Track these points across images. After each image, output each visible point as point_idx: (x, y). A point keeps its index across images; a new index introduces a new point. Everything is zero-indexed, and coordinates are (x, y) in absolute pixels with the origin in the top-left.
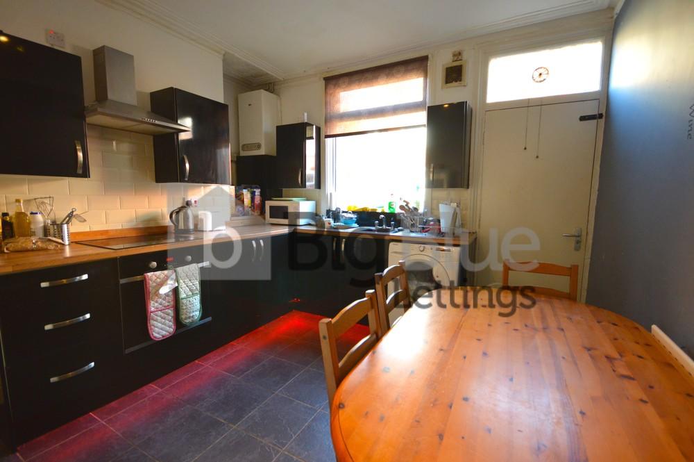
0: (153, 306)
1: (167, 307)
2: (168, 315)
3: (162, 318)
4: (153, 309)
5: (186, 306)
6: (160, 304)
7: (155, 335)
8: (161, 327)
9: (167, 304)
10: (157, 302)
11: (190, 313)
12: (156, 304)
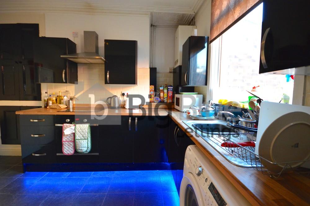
0: (64, 139)
1: (71, 141)
2: (71, 145)
3: (68, 145)
4: (64, 140)
5: (78, 143)
6: (68, 139)
7: (65, 152)
8: (68, 150)
9: (71, 140)
10: (66, 137)
11: (80, 147)
12: (66, 138)
